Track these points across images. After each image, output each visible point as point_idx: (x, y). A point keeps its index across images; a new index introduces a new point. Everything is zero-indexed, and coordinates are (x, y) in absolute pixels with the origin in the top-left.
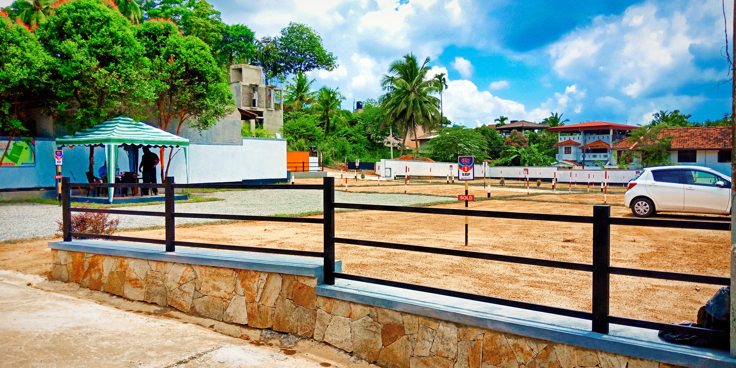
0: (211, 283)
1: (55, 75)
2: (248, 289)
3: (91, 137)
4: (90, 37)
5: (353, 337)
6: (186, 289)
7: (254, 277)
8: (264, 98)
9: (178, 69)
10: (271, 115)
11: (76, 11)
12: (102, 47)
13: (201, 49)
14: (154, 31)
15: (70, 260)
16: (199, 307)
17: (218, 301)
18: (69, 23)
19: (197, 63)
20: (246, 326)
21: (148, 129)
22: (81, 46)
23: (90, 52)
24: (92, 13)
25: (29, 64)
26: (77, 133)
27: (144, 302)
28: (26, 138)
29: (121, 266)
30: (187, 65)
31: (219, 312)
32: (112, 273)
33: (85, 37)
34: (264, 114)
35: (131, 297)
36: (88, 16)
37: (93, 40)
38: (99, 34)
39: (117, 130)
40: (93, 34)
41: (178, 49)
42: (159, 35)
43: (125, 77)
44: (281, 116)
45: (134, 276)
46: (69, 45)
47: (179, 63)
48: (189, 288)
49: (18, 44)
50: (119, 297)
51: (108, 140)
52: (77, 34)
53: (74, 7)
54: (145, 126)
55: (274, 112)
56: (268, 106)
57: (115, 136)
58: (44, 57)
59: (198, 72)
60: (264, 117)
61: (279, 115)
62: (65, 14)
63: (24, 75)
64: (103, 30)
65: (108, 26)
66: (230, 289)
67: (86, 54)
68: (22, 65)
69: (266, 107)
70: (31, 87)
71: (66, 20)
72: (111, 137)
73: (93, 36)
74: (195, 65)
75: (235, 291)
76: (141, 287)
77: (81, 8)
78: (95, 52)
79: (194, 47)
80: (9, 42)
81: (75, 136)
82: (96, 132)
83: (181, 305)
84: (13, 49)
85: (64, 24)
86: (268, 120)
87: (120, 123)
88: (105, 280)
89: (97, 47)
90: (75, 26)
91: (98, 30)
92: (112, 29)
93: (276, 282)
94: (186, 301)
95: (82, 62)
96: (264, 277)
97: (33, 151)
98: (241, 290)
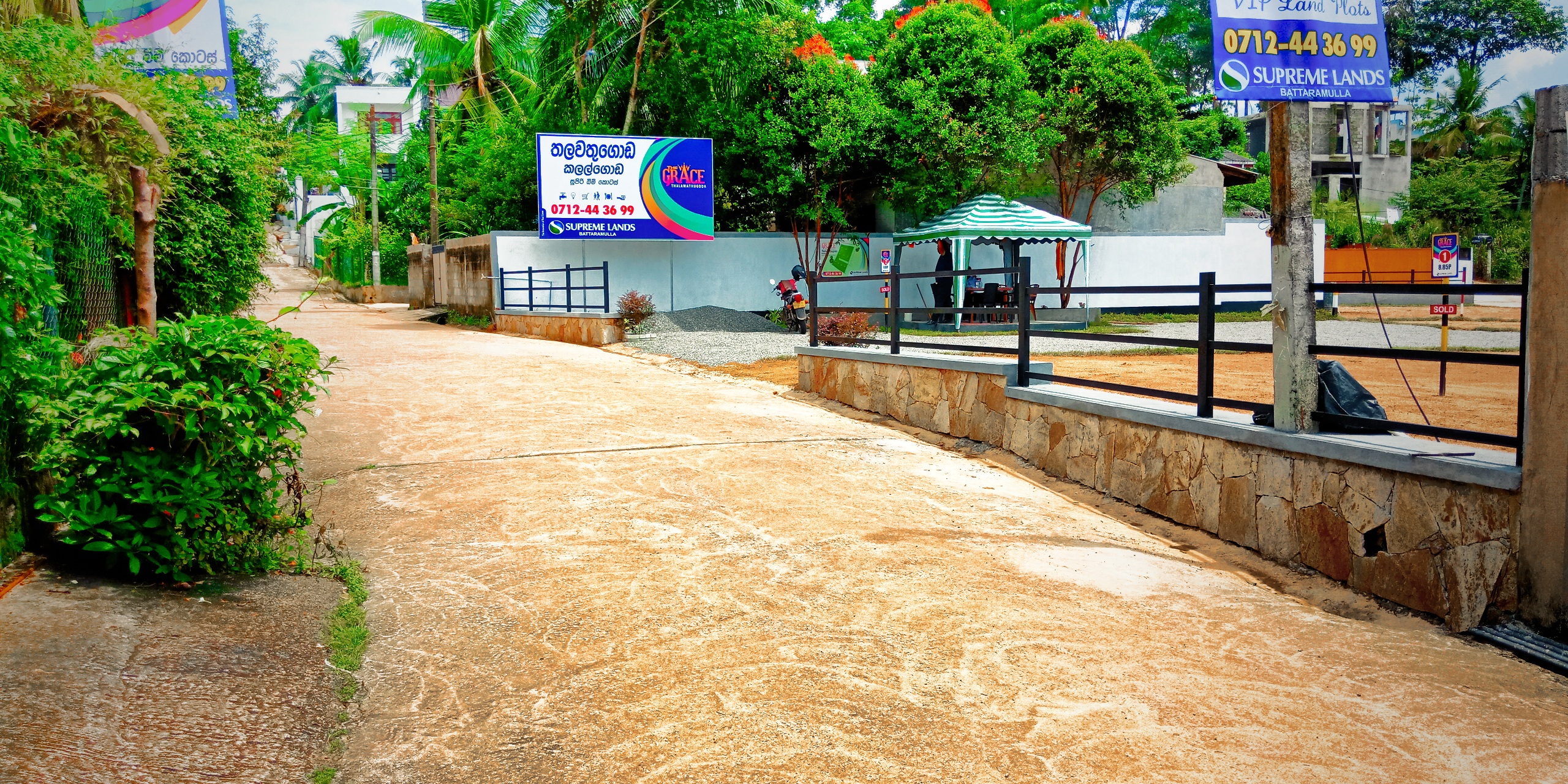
0: (922, 386)
1: (891, 137)
2: (951, 393)
3: (939, 228)
4: (942, 70)
5: (1030, 442)
6: (902, 395)
7: (956, 378)
8: (1362, 131)
9: (1086, 105)
10: (1380, 169)
11: (926, 31)
12: (959, 83)
13: (1131, 64)
14: (1053, 41)
15: (812, 367)
16: (913, 415)
17: (927, 407)
18: (916, 51)
19: (1121, 89)
20: (948, 435)
21: (1025, 212)
22: (928, 86)
23: (940, 93)
24: (948, 30)
25: (853, 123)
26: (922, 224)
27: (869, 411)
28: (852, 234)
29: (852, 370)
30: (1102, 95)
31: (927, 419)
32: (844, 379)
33: (936, 72)
34: (1363, 168)
35: (859, 407)
36: (942, 36)
37: (947, 75)
38: (956, 64)
39: (973, 215)
40: (948, 63)
41: (1089, 70)
42: (1061, 47)
43: (993, 129)
44: (1405, 170)
45: (862, 382)
46: (911, 86)
47: (1088, 93)
48: (904, 393)
49: (841, 93)
50: (850, 406)
51: (956, 233)
52: (926, 67)
53: (924, 24)
54: (1022, 207)
55: (1388, 163)
56: (1372, 150)
57: (968, 225)
58: (875, 110)
59: (1123, 104)
60: (1363, 175)
61: (1399, 168)
62: (910, 37)
63: (846, 141)
64: (963, 55)
65: (971, 48)
66: (936, 394)
67: (934, 98)
68: (845, 125)
69: (1369, 153)
70: (857, 156)
71: (911, 47)
72: (961, 226)
73: (947, 67)
74: (1117, 93)
75: (941, 395)
76: (867, 394)
77: (933, 24)
78: (948, 94)
79: (1118, 61)
80: (831, 92)
81: (917, 227)
82: (945, 221)
83: (897, 413)
84: (834, 102)
85: (908, 53)
86: (1372, 181)
87: (981, 205)
88: (839, 388)
89: (950, 84)
90: (924, 54)
91: (956, 56)
92: (976, 52)
93: (974, 381)
94: (901, 408)
95: (927, 112)
96: (964, 378)
97: (866, 254)
98: (945, 394)
